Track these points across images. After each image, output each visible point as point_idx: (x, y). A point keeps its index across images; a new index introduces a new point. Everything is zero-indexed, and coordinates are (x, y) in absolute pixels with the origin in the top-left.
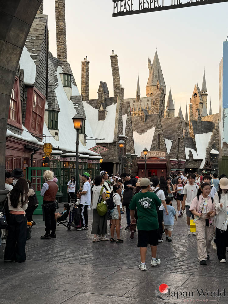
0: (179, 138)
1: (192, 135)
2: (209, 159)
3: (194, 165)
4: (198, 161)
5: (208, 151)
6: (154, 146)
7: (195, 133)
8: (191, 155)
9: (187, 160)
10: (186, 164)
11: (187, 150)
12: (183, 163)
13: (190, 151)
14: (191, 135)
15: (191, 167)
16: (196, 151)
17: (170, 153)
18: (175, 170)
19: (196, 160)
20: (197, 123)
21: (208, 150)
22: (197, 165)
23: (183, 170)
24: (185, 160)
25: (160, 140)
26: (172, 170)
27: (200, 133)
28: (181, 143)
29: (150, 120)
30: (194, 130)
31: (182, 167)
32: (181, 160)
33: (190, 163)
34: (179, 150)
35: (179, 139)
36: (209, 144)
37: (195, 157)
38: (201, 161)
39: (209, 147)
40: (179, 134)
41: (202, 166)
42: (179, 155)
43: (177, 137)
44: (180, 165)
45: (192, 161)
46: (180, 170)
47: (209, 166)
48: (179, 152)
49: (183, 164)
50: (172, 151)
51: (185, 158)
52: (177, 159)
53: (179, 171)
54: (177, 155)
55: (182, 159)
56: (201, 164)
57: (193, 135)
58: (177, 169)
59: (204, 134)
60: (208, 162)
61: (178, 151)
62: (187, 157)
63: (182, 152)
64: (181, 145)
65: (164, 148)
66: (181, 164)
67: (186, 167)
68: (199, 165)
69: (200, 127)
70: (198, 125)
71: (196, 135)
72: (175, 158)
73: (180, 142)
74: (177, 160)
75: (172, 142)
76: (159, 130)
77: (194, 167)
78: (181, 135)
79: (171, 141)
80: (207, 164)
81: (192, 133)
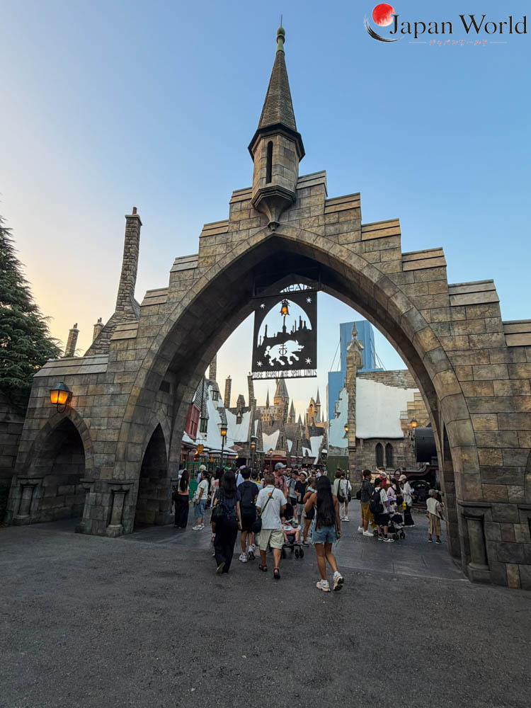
11: (304, 449)
13: (307, 451)
19: (311, 458)
21: (320, 450)
29: (276, 424)
37: (310, 455)
38: (315, 458)
51: (302, 455)
62: (304, 455)
68: (313, 462)
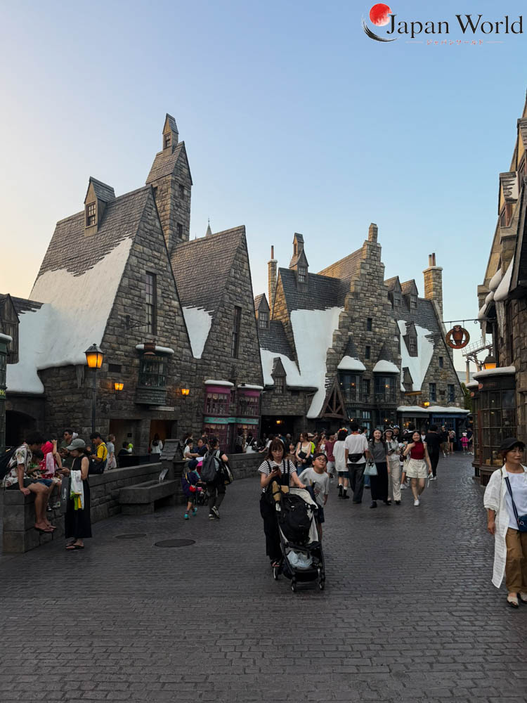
0: (240, 305)
1: (282, 314)
2: (336, 385)
3: (289, 407)
4: (301, 394)
5: (333, 361)
6: (127, 317)
7: (292, 306)
8: (279, 372)
9: (268, 388)
10: (263, 403)
12: (254, 397)
14: (278, 314)
15: (279, 413)
16: (294, 362)
17: (203, 357)
18: (224, 421)
20: (295, 278)
22: (300, 407)
23: (255, 422)
24: (262, 388)
25: (159, 299)
26: (212, 420)
27: (305, 308)
28: (246, 324)
30: (287, 298)
31: (251, 411)
32: (248, 386)
33: (276, 400)
34: (241, 350)
35: (239, 309)
36: (334, 341)
39: (334, 348)
40: (239, 290)
41: (315, 410)
42: (240, 368)
43: (230, 298)
44: (243, 405)
45: (283, 394)
46: (244, 421)
47: (337, 408)
48: (240, 357)
49: (252, 400)
50: (211, 349)
52: (230, 381)
53: (240, 427)
54: (233, 367)
55: (250, 382)
56: (310, 402)
57: (286, 311)
58: (232, 420)
59: (317, 312)
60: (333, 395)
61: (236, 356)
63: (249, 360)
64: (245, 334)
65: (175, 332)
66: (247, 400)
67: (265, 412)
69: (305, 290)
70: (300, 283)
71: (293, 313)
72: (225, 378)
73: (243, 321)
74: (232, 384)
75: (210, 318)
76: (154, 257)
77: (291, 413)
78: (245, 298)
79: (210, 314)
80: (330, 402)
81: (282, 308)
